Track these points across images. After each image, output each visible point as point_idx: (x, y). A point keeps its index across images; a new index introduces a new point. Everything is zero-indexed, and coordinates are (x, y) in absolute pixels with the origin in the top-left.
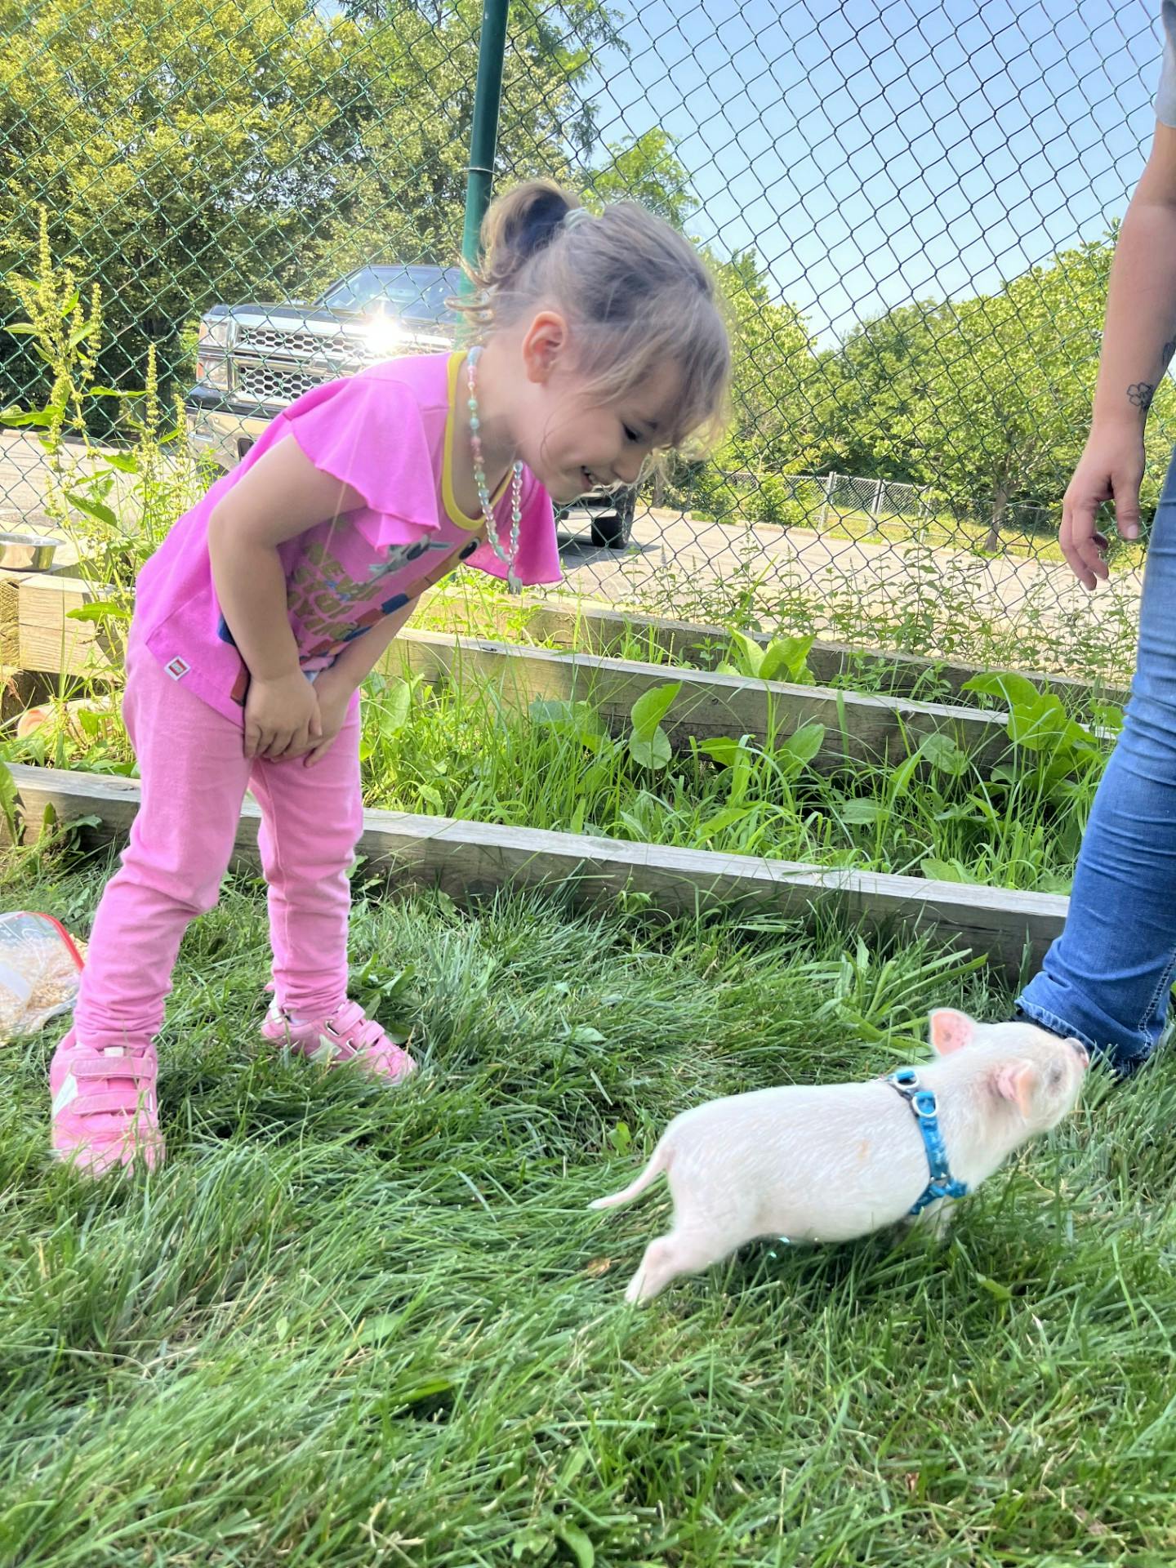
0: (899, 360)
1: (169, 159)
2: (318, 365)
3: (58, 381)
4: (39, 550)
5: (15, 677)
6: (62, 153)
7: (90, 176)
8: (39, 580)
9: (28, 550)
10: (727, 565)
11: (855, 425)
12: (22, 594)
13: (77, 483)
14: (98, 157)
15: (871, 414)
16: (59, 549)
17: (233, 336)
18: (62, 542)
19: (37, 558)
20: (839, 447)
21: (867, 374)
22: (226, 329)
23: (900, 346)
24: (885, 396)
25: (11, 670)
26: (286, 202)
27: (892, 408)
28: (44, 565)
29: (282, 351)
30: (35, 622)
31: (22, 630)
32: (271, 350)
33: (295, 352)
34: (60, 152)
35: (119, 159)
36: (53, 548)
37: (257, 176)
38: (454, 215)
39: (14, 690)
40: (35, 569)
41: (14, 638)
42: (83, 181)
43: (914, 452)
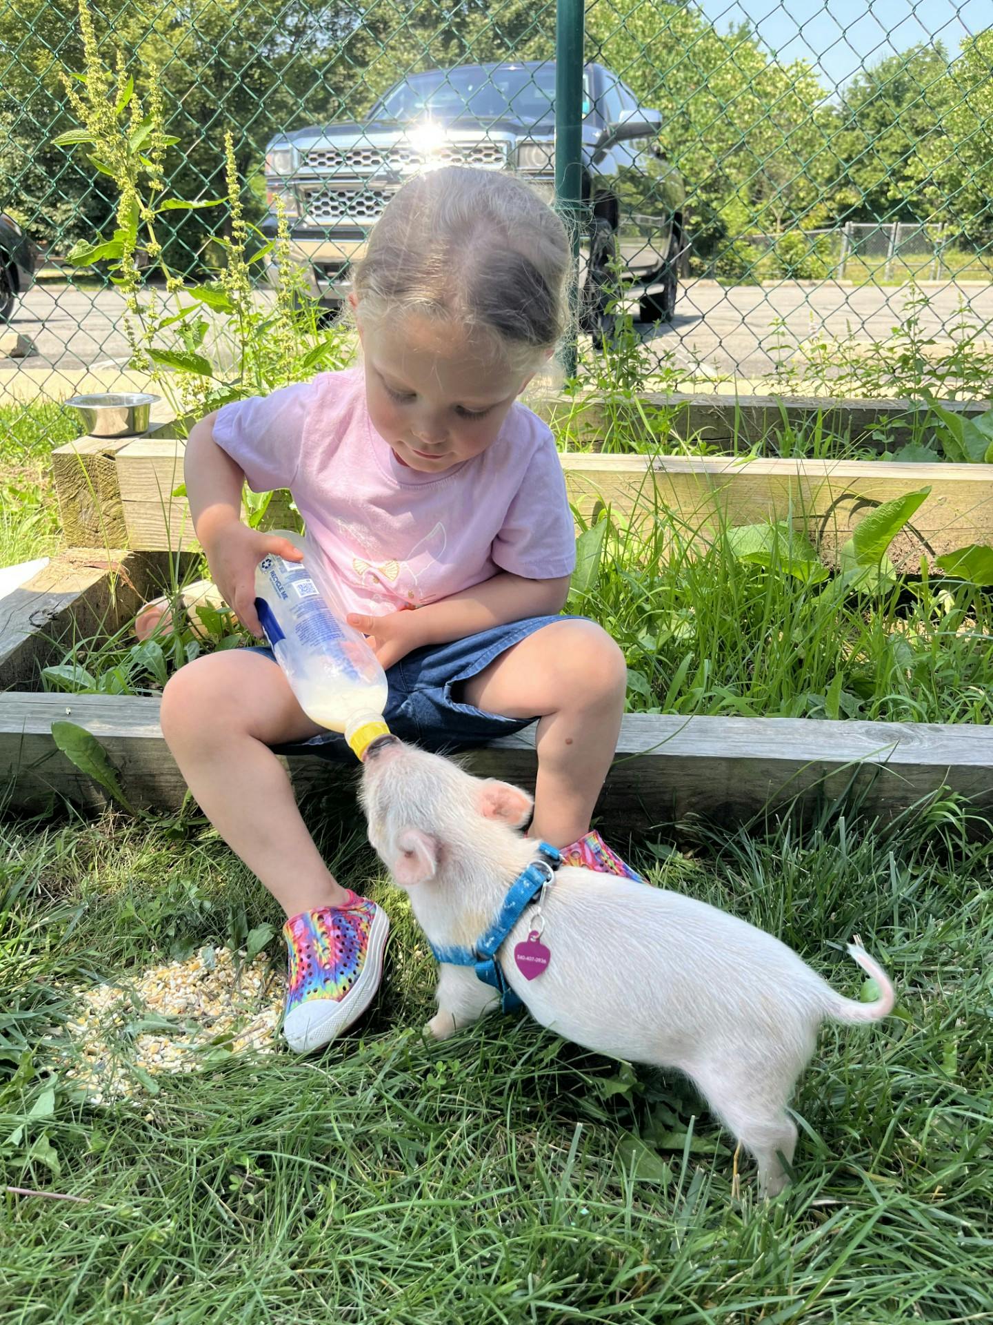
0: (899, 104)
1: (219, 18)
2: (379, 178)
3: (122, 198)
4: (133, 410)
5: (126, 562)
6: (128, 27)
7: (154, 43)
8: (136, 447)
9: (121, 412)
10: (882, 327)
11: (861, 173)
12: (120, 466)
13: (161, 326)
14: (159, 25)
15: (876, 161)
16: (153, 406)
17: (296, 164)
18: (157, 398)
19: (132, 420)
20: (854, 199)
21: (868, 123)
22: (289, 156)
23: (897, 92)
24: (888, 142)
25: (121, 554)
26: (323, 39)
27: (896, 153)
28: (140, 426)
29: (343, 170)
30: (139, 497)
31: (127, 508)
32: (332, 170)
33: (358, 169)
34: (126, 25)
35: (175, 25)
36: (147, 407)
37: (296, 20)
38: (474, 24)
39: (126, 580)
40: (131, 433)
41: (119, 518)
42: (149, 49)
43: (929, 190)
